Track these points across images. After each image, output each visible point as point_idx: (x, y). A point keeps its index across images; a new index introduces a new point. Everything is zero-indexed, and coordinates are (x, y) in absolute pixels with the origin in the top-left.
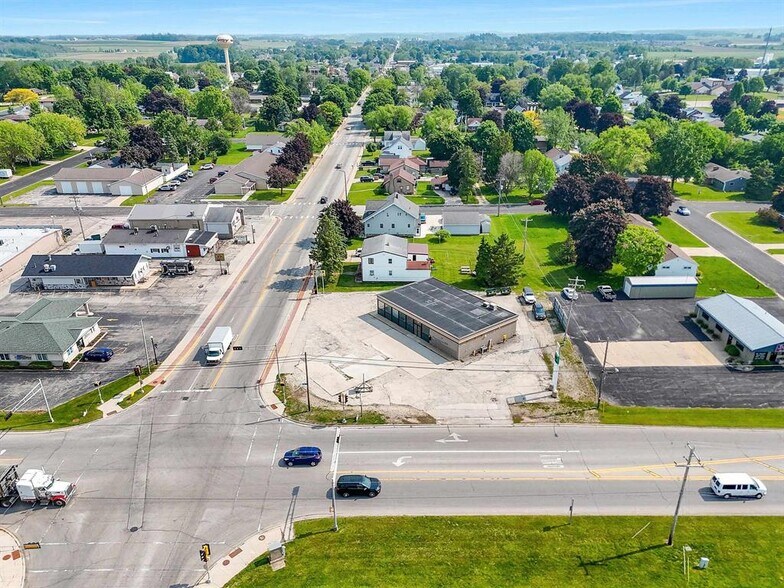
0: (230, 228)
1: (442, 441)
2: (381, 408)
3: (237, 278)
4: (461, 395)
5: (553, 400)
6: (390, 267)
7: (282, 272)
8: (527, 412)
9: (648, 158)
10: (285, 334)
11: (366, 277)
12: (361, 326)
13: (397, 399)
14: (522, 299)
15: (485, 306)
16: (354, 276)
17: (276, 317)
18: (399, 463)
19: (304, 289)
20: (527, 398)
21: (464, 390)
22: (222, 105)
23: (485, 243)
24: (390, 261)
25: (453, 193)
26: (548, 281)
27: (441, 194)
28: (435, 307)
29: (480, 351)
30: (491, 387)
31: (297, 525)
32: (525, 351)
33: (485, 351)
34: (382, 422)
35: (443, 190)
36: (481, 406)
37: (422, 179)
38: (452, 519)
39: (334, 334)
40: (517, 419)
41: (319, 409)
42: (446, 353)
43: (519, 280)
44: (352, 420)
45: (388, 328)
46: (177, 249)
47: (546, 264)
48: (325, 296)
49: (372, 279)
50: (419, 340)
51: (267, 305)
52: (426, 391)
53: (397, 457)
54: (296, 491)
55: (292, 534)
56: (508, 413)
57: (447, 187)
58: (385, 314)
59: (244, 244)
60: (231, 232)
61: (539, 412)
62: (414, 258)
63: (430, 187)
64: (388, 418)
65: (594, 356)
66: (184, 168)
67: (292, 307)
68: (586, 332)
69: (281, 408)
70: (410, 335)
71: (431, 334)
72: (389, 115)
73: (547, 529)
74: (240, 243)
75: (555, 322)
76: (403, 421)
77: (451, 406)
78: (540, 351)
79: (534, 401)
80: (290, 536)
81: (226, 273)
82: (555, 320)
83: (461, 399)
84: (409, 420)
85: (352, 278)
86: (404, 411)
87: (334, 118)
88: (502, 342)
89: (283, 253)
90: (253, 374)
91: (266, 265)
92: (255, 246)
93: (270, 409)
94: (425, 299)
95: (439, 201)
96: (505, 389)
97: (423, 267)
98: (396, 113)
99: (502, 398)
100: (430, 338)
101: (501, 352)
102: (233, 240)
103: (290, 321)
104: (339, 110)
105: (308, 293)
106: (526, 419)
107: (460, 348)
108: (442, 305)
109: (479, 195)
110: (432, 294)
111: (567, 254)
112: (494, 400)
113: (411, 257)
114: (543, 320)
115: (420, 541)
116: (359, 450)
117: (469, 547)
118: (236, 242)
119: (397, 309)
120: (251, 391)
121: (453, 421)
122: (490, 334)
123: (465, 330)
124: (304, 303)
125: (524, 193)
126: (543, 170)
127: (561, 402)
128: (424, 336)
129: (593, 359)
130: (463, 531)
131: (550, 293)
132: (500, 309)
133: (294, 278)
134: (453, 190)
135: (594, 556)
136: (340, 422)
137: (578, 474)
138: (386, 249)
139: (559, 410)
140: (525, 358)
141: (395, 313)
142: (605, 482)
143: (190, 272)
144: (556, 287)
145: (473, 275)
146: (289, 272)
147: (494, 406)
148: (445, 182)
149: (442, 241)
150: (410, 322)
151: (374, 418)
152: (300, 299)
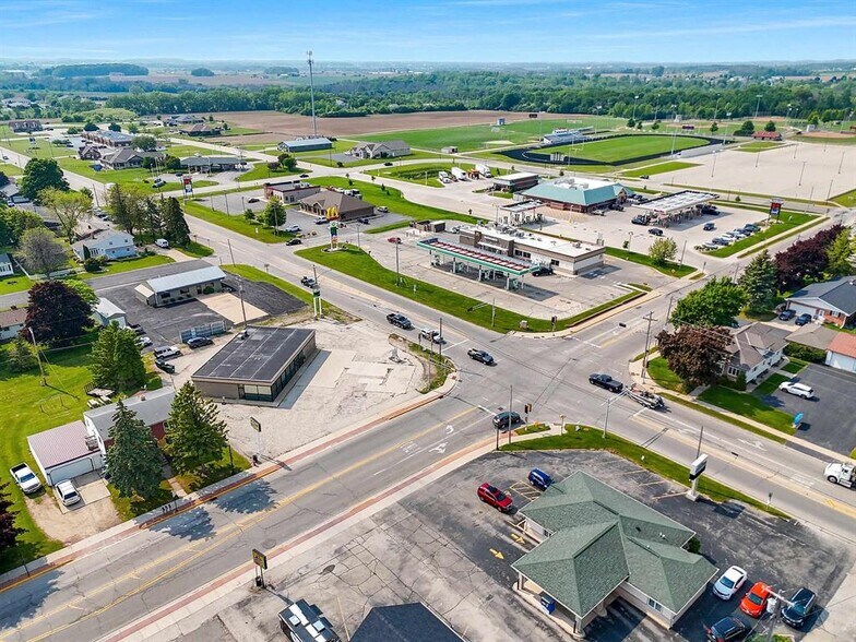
152: (282, 465)
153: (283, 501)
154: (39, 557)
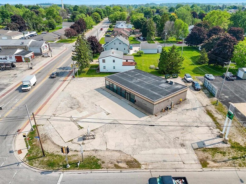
0: (41, 50)
2: (100, 153)
3: (36, 71)
4: (158, 141)
5: (225, 145)
6: (114, 64)
7: (60, 68)
8: (210, 156)
9: (229, 23)
10: (49, 99)
11: (102, 70)
12: (95, 94)
13: (112, 145)
14: (184, 80)
15: (167, 82)
16: (96, 70)
17: (49, 89)
19: (69, 76)
20: (207, 143)
21: (160, 137)
22: (55, 13)
23: (164, 50)
24: (114, 61)
25: (144, 40)
26: (195, 71)
27: (139, 40)
28: (138, 83)
29: (167, 109)
30: (178, 134)
32: (195, 109)
33: (170, 109)
34: (98, 167)
35: (140, 39)
36: (173, 151)
37: (131, 36)
39: (78, 99)
40: (204, 164)
41: (52, 155)
42: (146, 110)
43: (181, 71)
44: (74, 165)
45: (111, 95)
46: (11, 58)
47: (191, 65)
48: (79, 79)
49: (105, 71)
50: (128, 102)
51: (46, 84)
52: (132, 138)
56: (195, 157)
57: (142, 38)
58: (109, 88)
59: (46, 57)
60: (41, 52)
61: (219, 157)
62: (127, 61)
63: (134, 38)
64: (103, 162)
65: (239, 112)
66: (34, 33)
67: (59, 85)
68: (227, 97)
69: (25, 152)
70: (123, 99)
71: (136, 98)
72: (118, 15)
74: (45, 57)
75: (206, 91)
76: (115, 165)
77: (151, 151)
78: (203, 108)
79: (212, 146)
81: (31, 69)
82: (206, 90)
83: (158, 144)
84: (120, 165)
85: (95, 71)
86: (116, 156)
87: (98, 18)
88: (179, 103)
89: (64, 61)
90: (18, 125)
91: (54, 65)
92: (52, 58)
93: (16, 154)
94: (132, 79)
95: (138, 42)
96: (188, 136)
97: (131, 64)
98: (121, 15)
99: (187, 143)
100: (135, 101)
101: (180, 109)
102: (42, 56)
104: (100, 15)
105: (70, 77)
106: (211, 163)
107: (155, 107)
108: (142, 82)
109: (155, 41)
110: (136, 76)
111: (202, 59)
112: (182, 145)
113: (125, 61)
114: (199, 90)
118: (43, 56)
119: (116, 84)
120: (9, 138)
121: (155, 165)
122: (172, 98)
123: (157, 96)
124: (66, 83)
125: (174, 39)
126: (184, 28)
127: (233, 147)
128: (132, 100)
129: (240, 114)
131: (198, 77)
132: (176, 84)
133: (65, 71)
134: (144, 39)
136: (65, 167)
138: (112, 55)
140: (196, 113)
141: (115, 87)
143: (13, 68)
144: (201, 74)
145: (157, 69)
146: (63, 68)
147: (183, 151)
148: (141, 36)
149: (140, 56)
150: (123, 92)
151: (92, 163)
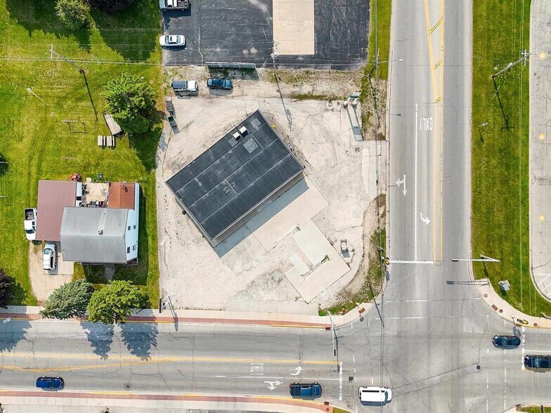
1: (405, 192)
4: (351, 173)
8: (372, 128)
15: (238, 137)
18: (427, 221)
20: (355, 125)
31: (478, 277)
32: (288, 112)
34: (383, 232)
36: (365, 161)
38: (474, 191)
40: (381, 137)
41: (368, 278)
52: (346, 199)
53: (420, 221)
54: (450, 283)
55: (484, 280)
56: (373, 142)
61: (373, 120)
64: (378, 228)
65: (298, 56)
69: (363, 305)
73: (482, 140)
75: (234, 74)
76: (382, 217)
77: (365, 182)
78: (287, 100)
79: (360, 120)
80: (486, 280)
82: (231, 72)
83: (356, 174)
84: (381, 213)
86: (371, 217)
93: (364, 314)
96: (344, 140)
99: (355, 144)
101: (289, 133)
103: (223, 321)
106: (381, 131)
112: (357, 150)
115: (490, 210)
116: (413, 247)
117: (494, 183)
123: (287, 162)
127: (361, 101)
129: (301, 58)
130: (483, 186)
135: (501, 120)
137: (438, 111)
139: (371, 105)
142: (445, 95)
147: (365, 151)
151: (379, 238)
152: (176, 320)
153: (155, 357)
154: (24, 305)
